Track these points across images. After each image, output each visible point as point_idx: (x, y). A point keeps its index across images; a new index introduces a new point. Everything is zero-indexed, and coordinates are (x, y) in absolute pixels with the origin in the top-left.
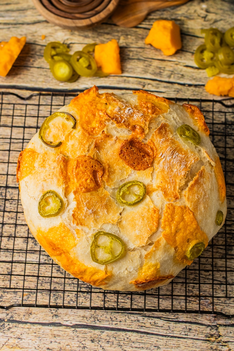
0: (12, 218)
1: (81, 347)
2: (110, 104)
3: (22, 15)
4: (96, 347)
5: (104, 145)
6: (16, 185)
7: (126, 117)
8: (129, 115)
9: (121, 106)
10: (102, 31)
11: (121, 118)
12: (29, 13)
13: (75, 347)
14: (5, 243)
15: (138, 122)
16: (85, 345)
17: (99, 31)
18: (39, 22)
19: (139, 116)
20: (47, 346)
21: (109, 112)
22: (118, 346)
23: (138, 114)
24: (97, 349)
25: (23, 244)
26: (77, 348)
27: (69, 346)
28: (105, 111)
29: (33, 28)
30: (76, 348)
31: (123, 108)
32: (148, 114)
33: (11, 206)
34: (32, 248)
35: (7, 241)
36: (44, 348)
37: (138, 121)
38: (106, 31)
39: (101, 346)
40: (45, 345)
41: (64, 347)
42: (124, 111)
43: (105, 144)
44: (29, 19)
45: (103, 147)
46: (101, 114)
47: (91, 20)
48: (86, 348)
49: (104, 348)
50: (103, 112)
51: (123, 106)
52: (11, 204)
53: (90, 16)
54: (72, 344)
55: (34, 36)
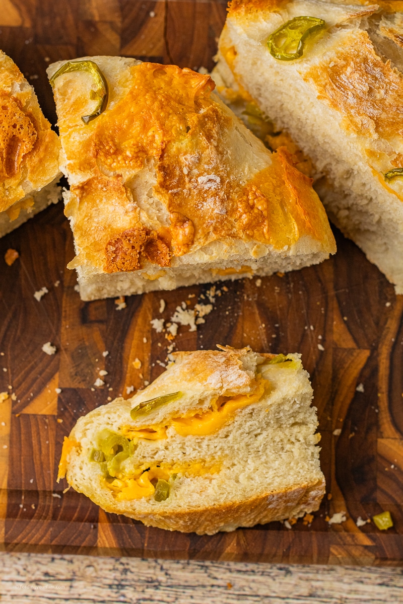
1: (117, 569)
2: (194, 135)
4: (152, 571)
5: (101, 200)
7: (190, 189)
8: (200, 191)
9: (207, 160)
11: (179, 181)
13: (106, 569)
15: (201, 217)
16: (126, 567)
19: (213, 210)
20: (44, 569)
21: (173, 148)
22: (199, 567)
23: (218, 203)
24: (154, 574)
26: (111, 573)
27: (91, 569)
28: (169, 142)
30: (107, 572)
31: (206, 166)
32: (236, 220)
36: (38, 573)
37: (204, 217)
39: (162, 569)
40: (40, 566)
41: (81, 570)
42: (200, 175)
43: (104, 200)
45: (98, 201)
46: (158, 138)
48: (129, 573)
49: (170, 572)
50: (165, 139)
51: (208, 163)
54: (98, 564)
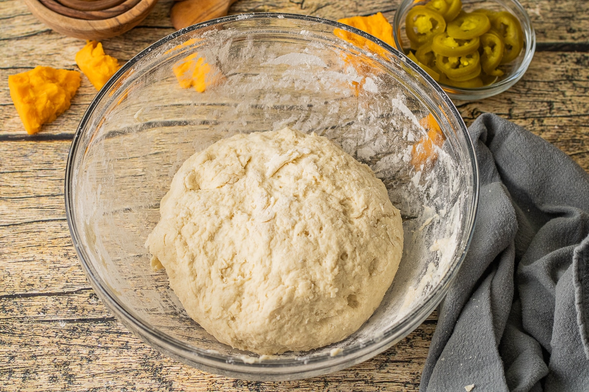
0: (26, 345)
3: (7, 25)
6: (27, 291)
10: (139, 39)
12: (17, 21)
14: (19, 386)
17: (134, 39)
18: (35, 34)
25: (49, 384)
29: (27, 44)
33: (21, 326)
34: (65, 388)
35: (21, 383)
38: (146, 38)
44: (18, 31)
47: (117, 20)
52: (21, 322)
53: (116, 13)
55: (30, 56)
